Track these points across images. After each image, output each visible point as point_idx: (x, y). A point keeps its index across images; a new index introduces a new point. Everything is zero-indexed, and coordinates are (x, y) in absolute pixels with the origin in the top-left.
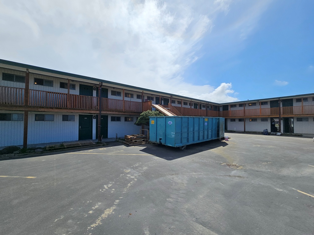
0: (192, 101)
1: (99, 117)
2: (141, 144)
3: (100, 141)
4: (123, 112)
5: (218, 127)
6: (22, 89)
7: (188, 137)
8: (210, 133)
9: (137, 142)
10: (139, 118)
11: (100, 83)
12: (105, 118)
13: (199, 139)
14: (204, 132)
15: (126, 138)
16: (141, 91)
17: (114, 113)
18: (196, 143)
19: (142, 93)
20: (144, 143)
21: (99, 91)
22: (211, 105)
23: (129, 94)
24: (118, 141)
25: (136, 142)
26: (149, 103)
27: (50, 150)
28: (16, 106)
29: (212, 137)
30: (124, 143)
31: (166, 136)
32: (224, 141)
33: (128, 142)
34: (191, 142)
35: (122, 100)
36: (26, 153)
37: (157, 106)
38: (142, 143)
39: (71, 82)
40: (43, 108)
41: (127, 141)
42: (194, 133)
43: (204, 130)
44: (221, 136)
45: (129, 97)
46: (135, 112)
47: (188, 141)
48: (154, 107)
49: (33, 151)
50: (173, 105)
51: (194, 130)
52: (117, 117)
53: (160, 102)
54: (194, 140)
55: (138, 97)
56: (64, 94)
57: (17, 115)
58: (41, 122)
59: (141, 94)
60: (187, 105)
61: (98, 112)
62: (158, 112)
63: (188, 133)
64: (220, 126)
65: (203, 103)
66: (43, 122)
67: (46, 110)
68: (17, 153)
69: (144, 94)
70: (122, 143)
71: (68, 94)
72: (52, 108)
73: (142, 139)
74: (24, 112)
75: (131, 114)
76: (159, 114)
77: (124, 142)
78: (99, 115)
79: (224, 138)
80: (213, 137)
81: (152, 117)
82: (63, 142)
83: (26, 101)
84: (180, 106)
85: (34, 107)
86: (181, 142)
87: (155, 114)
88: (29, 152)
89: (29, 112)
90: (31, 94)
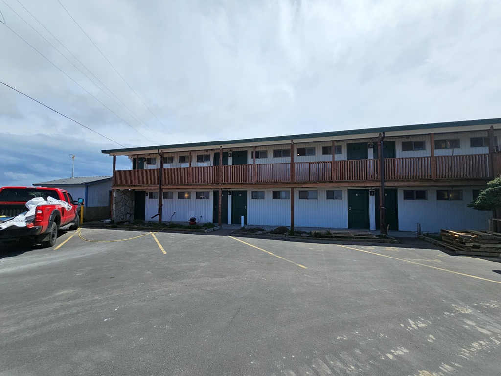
1: (380, 192)
3: (384, 234)
4: (432, 180)
6: (288, 163)
9: (480, 250)
10: (484, 193)
11: (380, 134)
12: (392, 193)
19: (490, 131)
21: (379, 147)
23: (445, 141)
27: (315, 237)
28: (284, 183)
30: (440, 245)
33: (451, 244)
35: (430, 155)
36: (294, 236)
39: (336, 144)
40: (306, 183)
41: (445, 242)
45: (446, 148)
46: (467, 180)
49: (299, 235)
52: (418, 192)
56: (329, 162)
57: (284, 192)
58: (305, 200)
59: (484, 135)
61: (378, 184)
66: (307, 200)
67: (309, 185)
68: (287, 235)
69: (496, 134)
71: (333, 161)
72: (315, 183)
74: (290, 190)
77: (440, 243)
78: (380, 190)
82: (329, 228)
83: (292, 176)
85: (298, 183)
88: (297, 236)
89: (294, 189)
90: (296, 166)
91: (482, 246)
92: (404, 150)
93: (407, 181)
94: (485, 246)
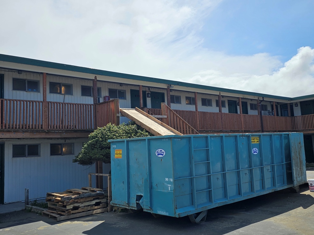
0: (223, 96)
2: (92, 215)
4: (43, 131)
5: (288, 157)
7: (210, 187)
8: (268, 175)
9: (80, 210)
10: (86, 146)
13: (239, 193)
14: (251, 171)
15: (50, 200)
16: (92, 77)
17: (20, 135)
18: (232, 202)
19: (95, 81)
20: (99, 211)
22: (270, 102)
23: (60, 85)
24: (30, 211)
25: (75, 208)
26: (112, 106)
29: (274, 184)
30: (45, 214)
31: (151, 188)
32: (307, 193)
33: (55, 210)
34: (218, 201)
35: (42, 100)
37: (133, 113)
38: (95, 212)
41: (52, 209)
42: (224, 176)
43: (250, 166)
44: (297, 181)
45: (60, 93)
46: (76, 131)
47: (210, 200)
48: (124, 115)
50: (174, 106)
51: (223, 169)
52: (30, 146)
53: (142, 101)
54: (225, 195)
55: (86, 91)
59: (90, 84)
60: (211, 106)
62: (134, 127)
63: (209, 178)
64: (293, 155)
65: (251, 100)
69: (99, 85)
70: (41, 214)
73: (94, 199)
75: (65, 135)
76: (137, 133)
77: (46, 211)
79: (306, 186)
80: (277, 185)
81: (119, 139)
84: (192, 108)
86: (192, 203)
87: (127, 133)
91: (81, 205)
92: (14, 89)
93: (15, 132)
94: (83, 205)
